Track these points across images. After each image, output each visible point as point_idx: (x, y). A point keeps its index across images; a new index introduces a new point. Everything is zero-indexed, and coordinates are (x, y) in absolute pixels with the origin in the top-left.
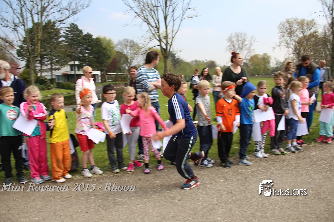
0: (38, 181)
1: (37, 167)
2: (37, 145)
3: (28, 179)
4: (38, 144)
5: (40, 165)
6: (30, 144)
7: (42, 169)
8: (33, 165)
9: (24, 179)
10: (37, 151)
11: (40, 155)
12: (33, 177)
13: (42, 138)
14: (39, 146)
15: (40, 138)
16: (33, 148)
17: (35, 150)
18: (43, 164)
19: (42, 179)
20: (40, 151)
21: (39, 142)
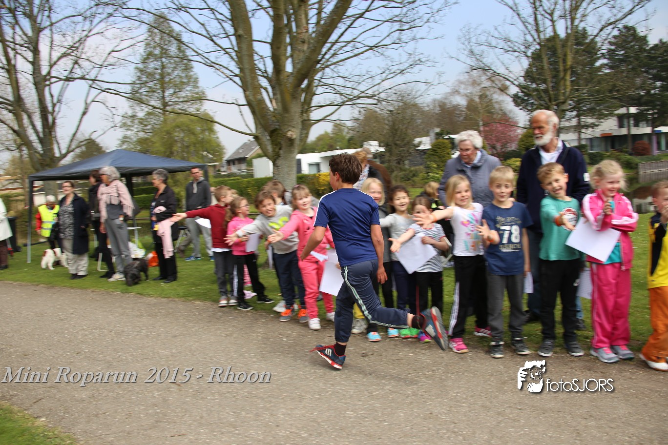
0: (606, 356)
1: (608, 327)
2: (614, 281)
3: (584, 349)
4: (614, 279)
5: (615, 325)
6: (599, 279)
7: (616, 332)
8: (600, 322)
9: (577, 348)
10: (611, 294)
11: (616, 302)
12: (596, 346)
13: (623, 268)
14: (617, 284)
15: (620, 268)
16: (605, 288)
17: (608, 293)
18: (619, 323)
19: (616, 354)
20: (618, 295)
21: (618, 276)
